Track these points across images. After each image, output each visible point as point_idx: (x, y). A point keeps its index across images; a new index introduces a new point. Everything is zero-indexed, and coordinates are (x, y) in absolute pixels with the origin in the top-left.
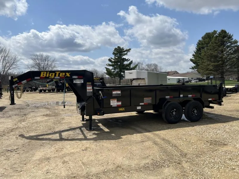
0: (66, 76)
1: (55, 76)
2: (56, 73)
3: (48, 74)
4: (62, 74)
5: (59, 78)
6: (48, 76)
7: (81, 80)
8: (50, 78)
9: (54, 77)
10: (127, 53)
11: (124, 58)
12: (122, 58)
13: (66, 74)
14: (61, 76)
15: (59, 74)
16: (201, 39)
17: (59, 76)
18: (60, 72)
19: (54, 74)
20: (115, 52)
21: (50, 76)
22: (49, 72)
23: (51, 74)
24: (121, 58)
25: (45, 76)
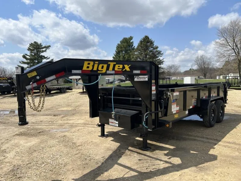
0: (124, 70)
1: (108, 69)
2: (110, 64)
3: (96, 66)
4: (119, 66)
5: (113, 72)
6: (95, 69)
7: (145, 76)
8: (99, 72)
9: (106, 72)
10: (46, 50)
11: (43, 55)
12: (41, 55)
13: (124, 67)
14: (116, 69)
15: (114, 66)
16: (119, 43)
17: (113, 69)
18: (115, 63)
19: (105, 66)
20: (31, 48)
21: (100, 69)
22: (97, 63)
23: (101, 66)
24: (39, 55)
25: (90, 69)
